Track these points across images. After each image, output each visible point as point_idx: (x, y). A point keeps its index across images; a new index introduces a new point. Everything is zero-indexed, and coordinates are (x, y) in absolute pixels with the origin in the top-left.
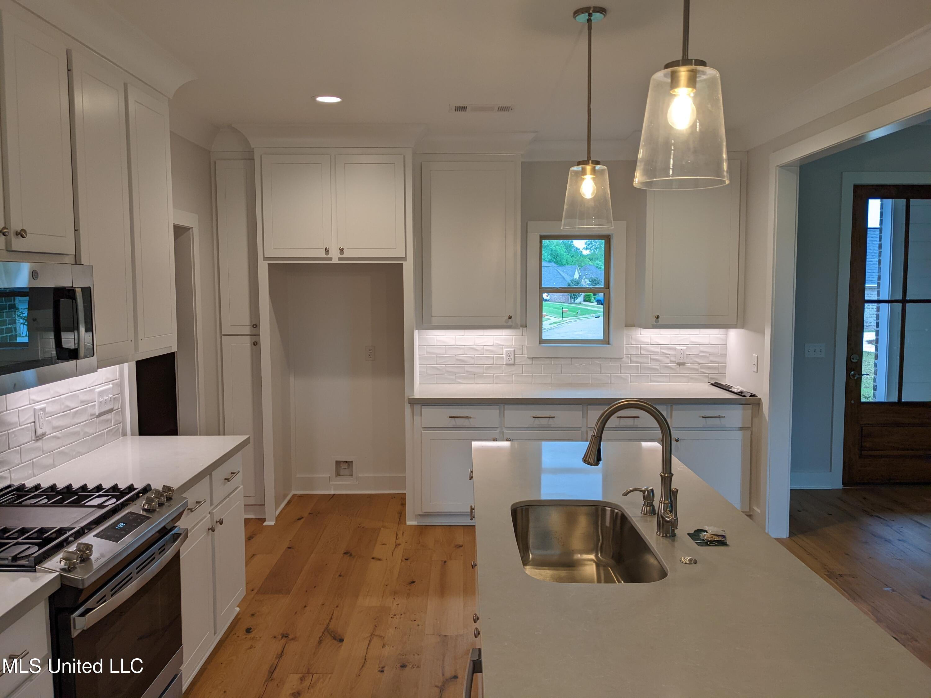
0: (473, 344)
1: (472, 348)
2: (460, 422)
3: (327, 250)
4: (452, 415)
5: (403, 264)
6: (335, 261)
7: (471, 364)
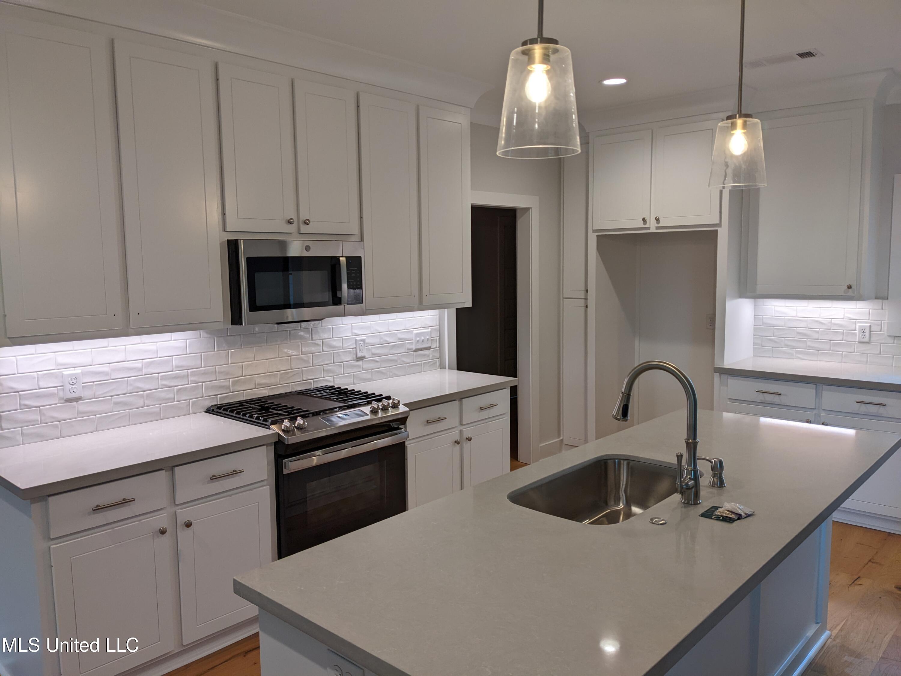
0: (818, 316)
1: (817, 321)
2: (769, 398)
3: (644, 220)
4: (760, 390)
5: (717, 230)
6: (653, 230)
7: (815, 338)
